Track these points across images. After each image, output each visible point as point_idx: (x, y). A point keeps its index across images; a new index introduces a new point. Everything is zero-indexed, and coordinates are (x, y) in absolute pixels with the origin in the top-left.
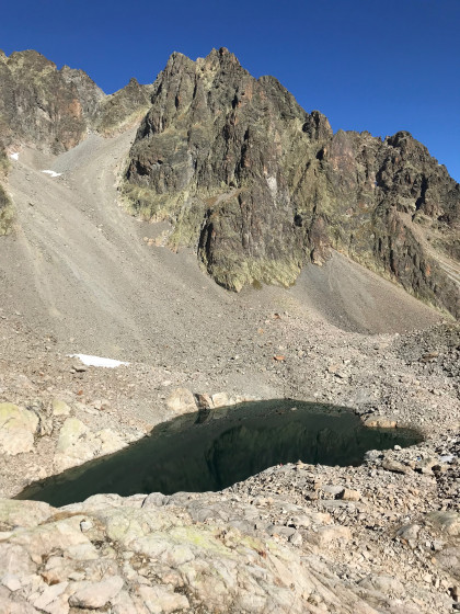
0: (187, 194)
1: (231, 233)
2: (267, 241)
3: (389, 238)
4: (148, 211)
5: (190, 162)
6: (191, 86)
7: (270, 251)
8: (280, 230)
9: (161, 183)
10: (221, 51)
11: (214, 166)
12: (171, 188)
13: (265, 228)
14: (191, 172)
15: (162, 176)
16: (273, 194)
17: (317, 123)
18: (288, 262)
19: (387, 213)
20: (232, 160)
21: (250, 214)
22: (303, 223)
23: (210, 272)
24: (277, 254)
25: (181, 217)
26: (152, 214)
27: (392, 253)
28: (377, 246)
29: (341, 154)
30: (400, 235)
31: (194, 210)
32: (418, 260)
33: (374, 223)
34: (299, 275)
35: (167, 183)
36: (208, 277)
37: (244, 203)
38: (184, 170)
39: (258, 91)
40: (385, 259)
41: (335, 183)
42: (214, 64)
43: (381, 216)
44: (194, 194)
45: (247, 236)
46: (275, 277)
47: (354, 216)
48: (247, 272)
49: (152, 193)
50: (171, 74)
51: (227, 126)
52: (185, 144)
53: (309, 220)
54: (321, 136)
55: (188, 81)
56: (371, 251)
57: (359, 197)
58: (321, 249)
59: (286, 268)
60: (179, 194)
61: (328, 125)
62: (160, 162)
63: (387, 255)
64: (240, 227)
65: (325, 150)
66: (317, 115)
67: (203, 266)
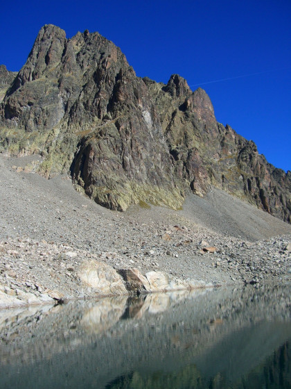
0: (57, 131)
1: (110, 155)
2: (148, 167)
3: (257, 179)
4: (16, 147)
5: (61, 104)
6: (61, 49)
7: (151, 176)
8: (159, 159)
9: (31, 123)
10: (85, 33)
11: (86, 105)
12: (41, 126)
13: (145, 154)
14: (61, 113)
15: (32, 115)
16: (150, 127)
17: (177, 85)
18: (171, 189)
19: (251, 158)
20: (105, 97)
21: (130, 138)
22: (179, 156)
23: (89, 194)
24: (159, 180)
25: (52, 148)
26: (20, 149)
27: (261, 192)
28: (247, 187)
29: (203, 106)
30: (266, 177)
31: (66, 141)
32: (284, 199)
33: (240, 167)
34: (184, 203)
35: (36, 122)
36: (86, 198)
37: (123, 127)
38: (55, 110)
39: (122, 57)
40: (256, 197)
41: (201, 129)
42: (79, 41)
43: (246, 161)
44: (65, 130)
45: (128, 158)
46: (161, 200)
47: (221, 161)
48: (131, 192)
49: (21, 132)
50: (42, 40)
51: (98, 70)
52: (56, 88)
53: (186, 154)
54: (182, 94)
55: (59, 44)
56: (242, 191)
57: (223, 144)
58: (200, 180)
59: (170, 194)
60: (49, 131)
61: (187, 87)
62: (30, 104)
63: (257, 194)
64: (119, 149)
65: (189, 102)
66: (177, 77)
67: (80, 188)
